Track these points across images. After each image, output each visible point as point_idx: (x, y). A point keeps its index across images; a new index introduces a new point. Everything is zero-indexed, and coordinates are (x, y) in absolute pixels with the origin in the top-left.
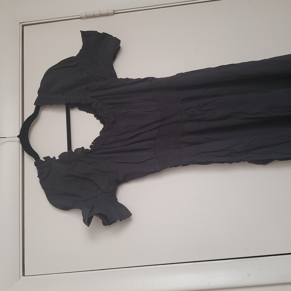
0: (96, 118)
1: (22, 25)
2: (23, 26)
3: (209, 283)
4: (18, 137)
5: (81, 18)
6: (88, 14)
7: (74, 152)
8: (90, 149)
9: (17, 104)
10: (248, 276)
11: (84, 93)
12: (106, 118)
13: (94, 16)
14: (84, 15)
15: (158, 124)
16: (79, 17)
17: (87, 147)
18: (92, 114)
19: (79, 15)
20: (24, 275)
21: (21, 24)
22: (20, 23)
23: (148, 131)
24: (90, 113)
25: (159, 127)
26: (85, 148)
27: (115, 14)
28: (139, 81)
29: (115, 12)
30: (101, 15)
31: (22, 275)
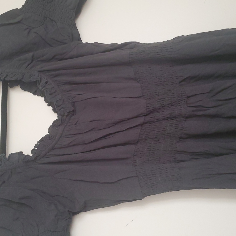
0: (47, 104)
7: (7, 158)
8: (31, 155)
11: (29, 65)
12: (59, 106)
15: (141, 120)
17: (28, 151)
18: (42, 96)
23: (124, 131)
24: (38, 95)
25: (142, 125)
26: (25, 153)
28: (114, 47)
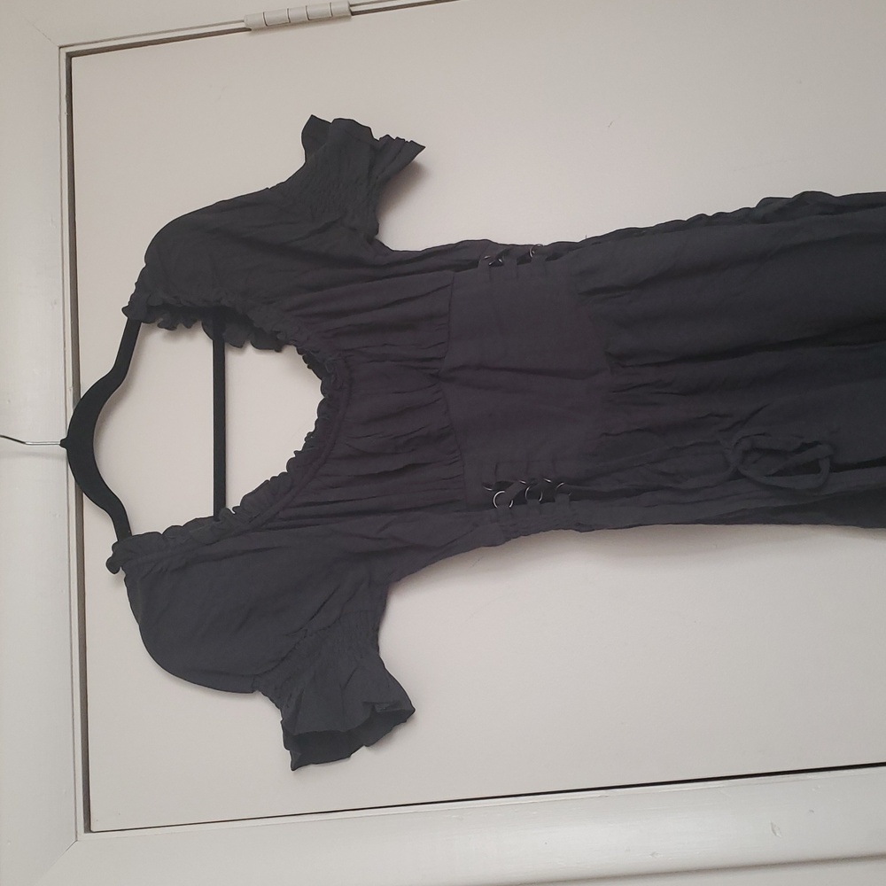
1: (67, 54)
2: (70, 56)
3: (652, 855)
4: (63, 443)
5: (250, 30)
6: (270, 17)
9: (55, 303)
10: (773, 830)
13: (289, 24)
14: (258, 20)
16: (242, 25)
19: (242, 19)
20: (88, 829)
21: (64, 51)
22: (60, 48)
27: (353, 14)
29: (354, 9)
30: (310, 21)
31: (83, 830)
